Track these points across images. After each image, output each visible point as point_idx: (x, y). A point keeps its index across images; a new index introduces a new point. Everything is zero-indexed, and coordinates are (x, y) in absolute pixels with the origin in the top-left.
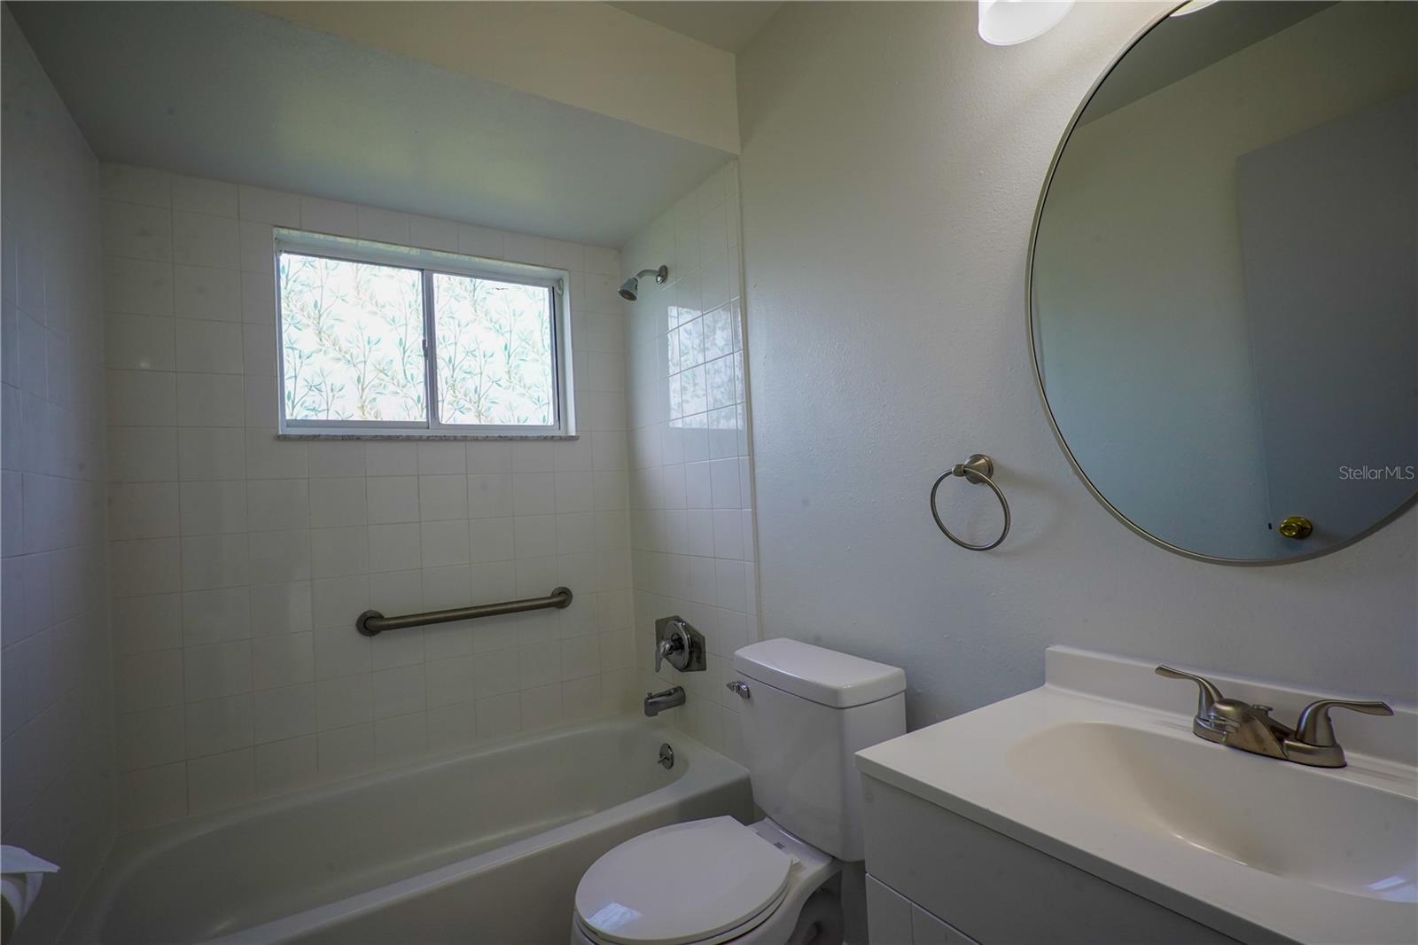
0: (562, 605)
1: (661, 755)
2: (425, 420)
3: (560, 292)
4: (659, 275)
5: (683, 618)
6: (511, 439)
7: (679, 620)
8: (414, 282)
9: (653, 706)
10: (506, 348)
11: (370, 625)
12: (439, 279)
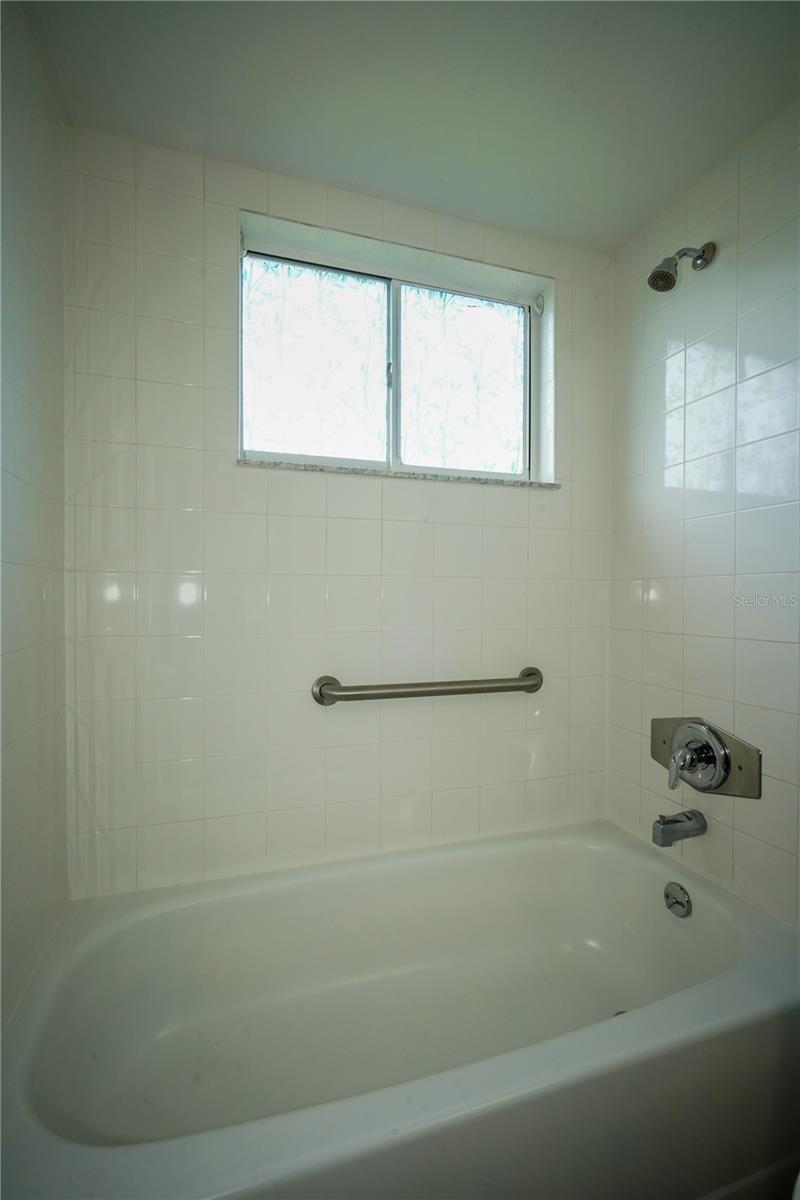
0: (533, 688)
1: (667, 896)
2: (384, 460)
3: (538, 311)
4: (699, 257)
5: (706, 718)
6: (486, 482)
7: (700, 722)
8: (379, 295)
9: (670, 830)
10: (475, 379)
11: (327, 692)
12: (408, 295)
